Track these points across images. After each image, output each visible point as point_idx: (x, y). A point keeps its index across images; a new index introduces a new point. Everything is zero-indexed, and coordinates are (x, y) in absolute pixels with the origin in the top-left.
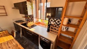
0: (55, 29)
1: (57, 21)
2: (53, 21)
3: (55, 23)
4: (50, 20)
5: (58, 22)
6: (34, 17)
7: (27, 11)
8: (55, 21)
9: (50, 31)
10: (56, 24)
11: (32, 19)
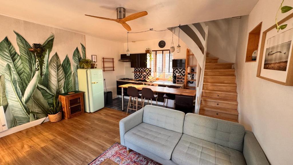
0: (181, 81)
1: (182, 72)
2: (178, 72)
3: (180, 74)
4: (175, 72)
5: (184, 72)
6: (152, 71)
7: (146, 64)
8: (180, 72)
9: (177, 82)
10: (182, 76)
11: (147, 74)
